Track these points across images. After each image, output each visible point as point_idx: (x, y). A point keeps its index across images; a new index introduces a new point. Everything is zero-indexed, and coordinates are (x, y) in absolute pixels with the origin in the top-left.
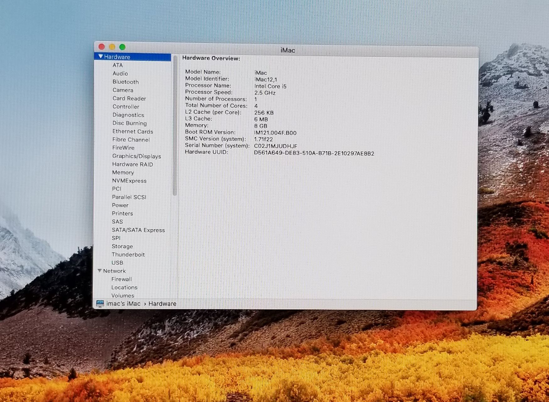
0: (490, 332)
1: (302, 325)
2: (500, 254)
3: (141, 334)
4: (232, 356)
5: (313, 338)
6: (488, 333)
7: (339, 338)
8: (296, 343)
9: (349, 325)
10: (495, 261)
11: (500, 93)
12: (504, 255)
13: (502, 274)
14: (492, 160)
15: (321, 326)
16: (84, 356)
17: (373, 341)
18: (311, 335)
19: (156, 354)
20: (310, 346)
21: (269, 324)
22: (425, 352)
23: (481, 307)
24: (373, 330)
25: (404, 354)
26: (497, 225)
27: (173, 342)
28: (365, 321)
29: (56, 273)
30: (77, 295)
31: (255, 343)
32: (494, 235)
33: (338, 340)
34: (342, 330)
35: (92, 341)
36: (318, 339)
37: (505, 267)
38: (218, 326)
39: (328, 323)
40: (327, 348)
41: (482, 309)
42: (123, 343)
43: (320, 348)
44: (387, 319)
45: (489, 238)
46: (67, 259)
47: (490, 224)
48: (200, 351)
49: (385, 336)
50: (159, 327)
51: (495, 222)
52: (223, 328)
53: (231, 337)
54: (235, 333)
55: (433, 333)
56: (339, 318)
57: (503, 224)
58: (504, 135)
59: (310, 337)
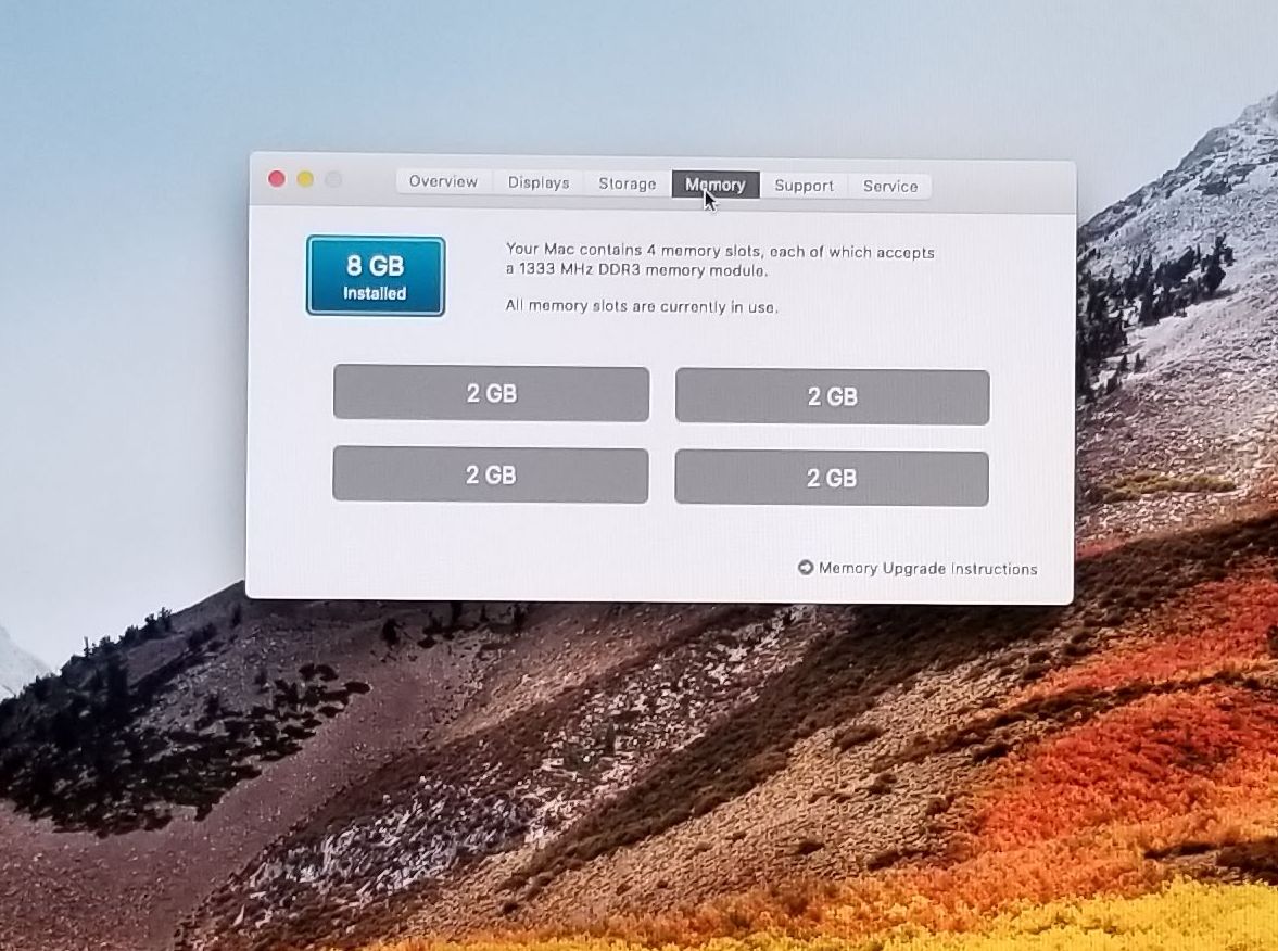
0: (1225, 873)
1: (704, 854)
2: (1254, 657)
3: (258, 878)
4: (508, 939)
5: (731, 889)
6: (1220, 876)
7: (804, 890)
8: (684, 902)
9: (833, 855)
10: (1238, 678)
11: (1251, 214)
12: (1264, 660)
13: (1259, 713)
14: (1231, 398)
15: (754, 858)
16: (100, 938)
17: (898, 898)
18: (725, 883)
19: (299, 932)
20: (725, 911)
21: (610, 852)
22: (1042, 929)
23: (1199, 806)
24: (899, 868)
25: (984, 934)
26: (1243, 578)
27: (344, 901)
28: (878, 845)
29: (24, 709)
30: (81, 770)
31: (571, 904)
32: (1236, 604)
33: (803, 895)
34: (814, 869)
35: (121, 896)
36: (747, 895)
37: (1268, 697)
38: (468, 858)
39: (775, 849)
40: (772, 917)
41: (1205, 811)
42: (208, 901)
43: (752, 918)
44: (935, 838)
45: (1224, 612)
46: (54, 672)
47: (1226, 576)
48: (418, 924)
49: (932, 885)
50: (306, 860)
51: (1237, 570)
52: (483, 863)
53: (505, 888)
54: (516, 877)
55: (1064, 877)
56: (804, 834)
57: (1260, 575)
58: (1264, 328)
59: (726, 886)
